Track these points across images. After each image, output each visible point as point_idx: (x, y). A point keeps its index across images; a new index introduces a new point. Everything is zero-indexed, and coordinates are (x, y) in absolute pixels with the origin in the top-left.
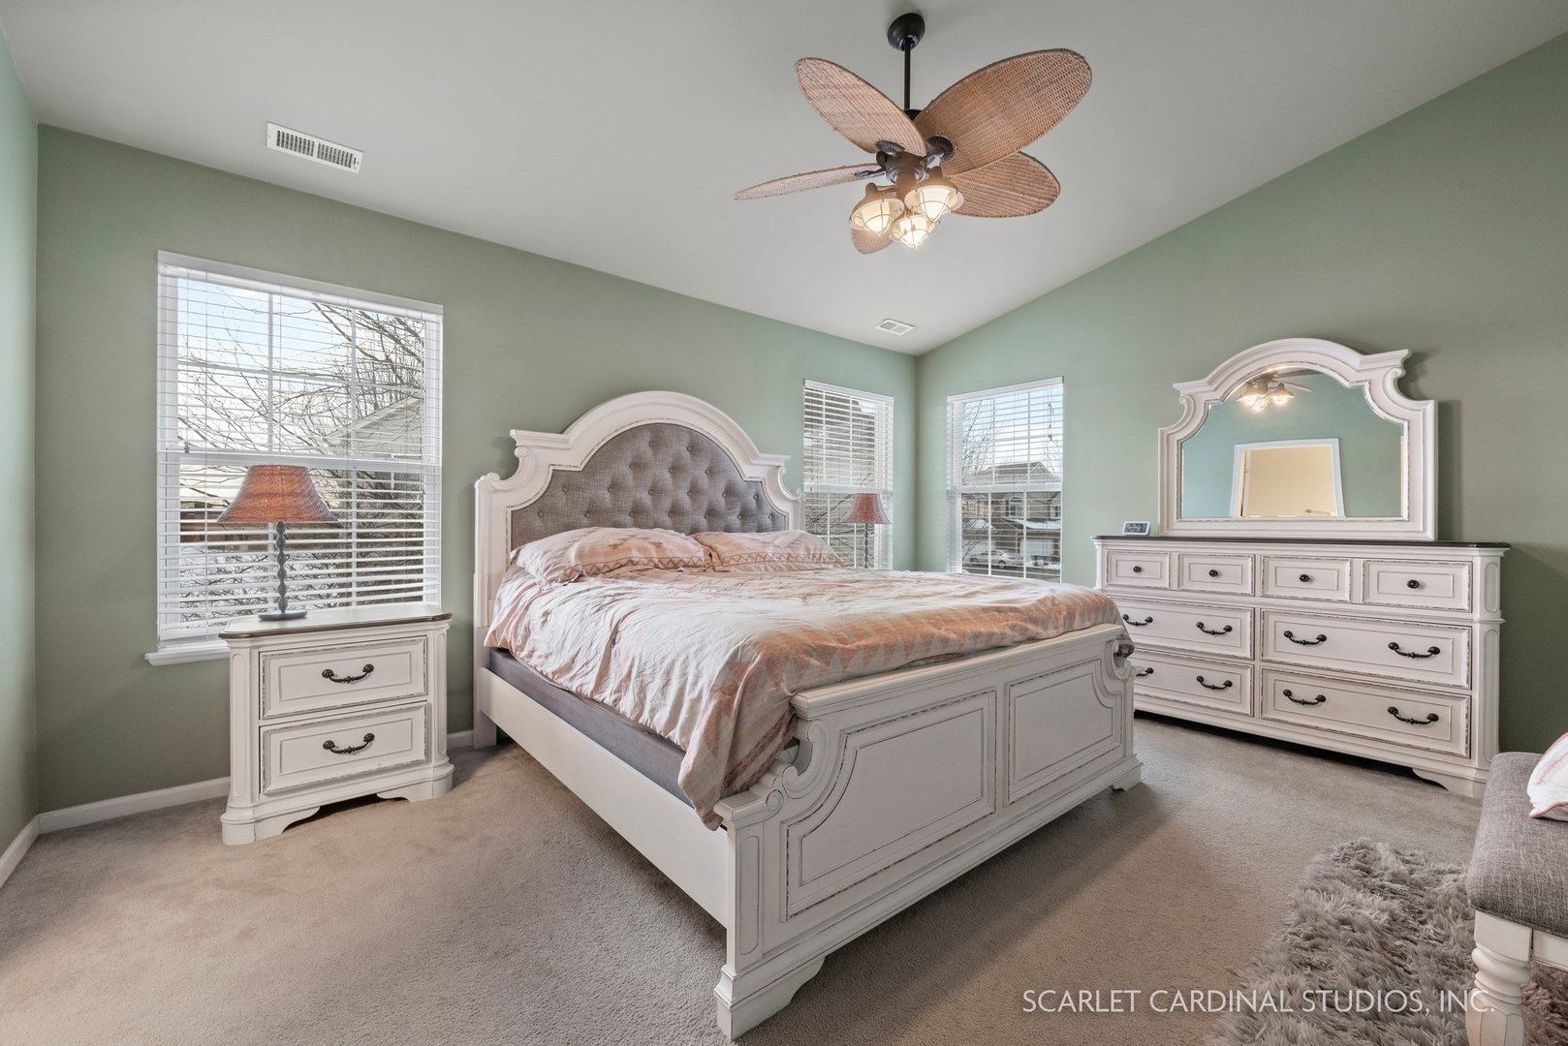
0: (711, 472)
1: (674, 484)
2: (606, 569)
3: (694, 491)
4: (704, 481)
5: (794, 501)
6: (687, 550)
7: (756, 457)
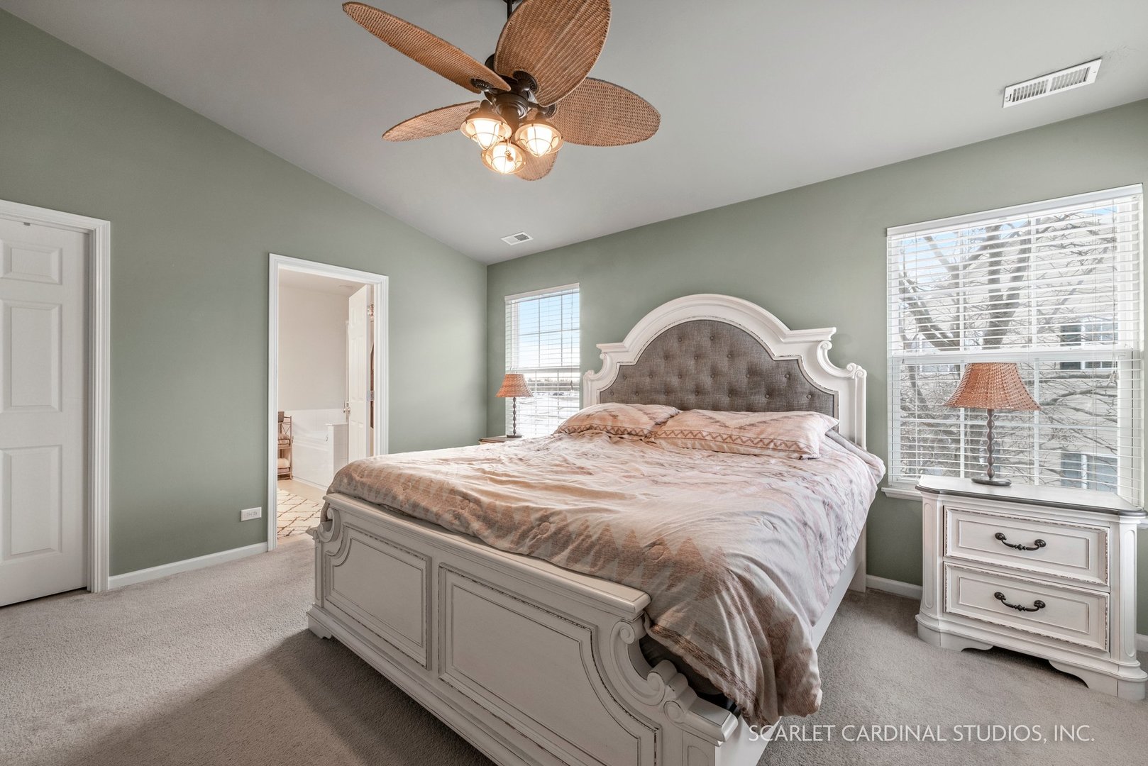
0: (732, 355)
1: (696, 369)
2: (579, 430)
3: (715, 373)
4: (724, 364)
5: (845, 379)
6: (637, 422)
7: (784, 336)
